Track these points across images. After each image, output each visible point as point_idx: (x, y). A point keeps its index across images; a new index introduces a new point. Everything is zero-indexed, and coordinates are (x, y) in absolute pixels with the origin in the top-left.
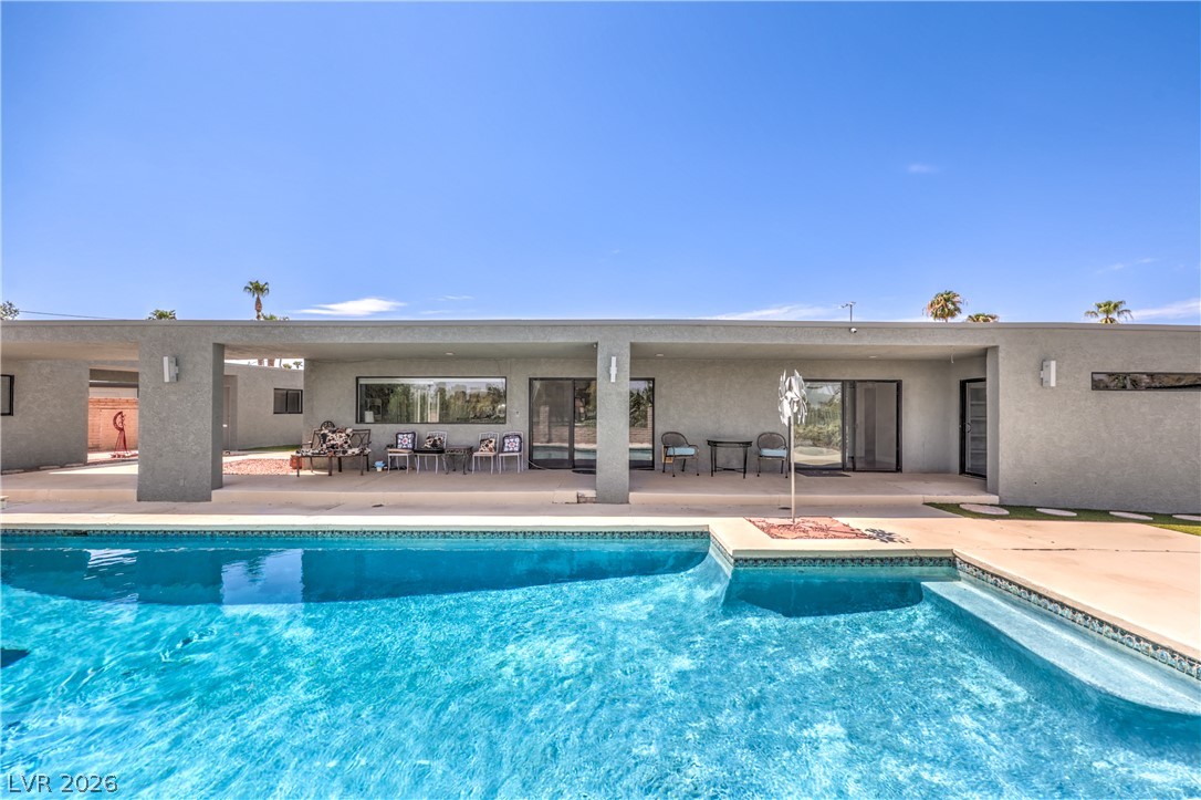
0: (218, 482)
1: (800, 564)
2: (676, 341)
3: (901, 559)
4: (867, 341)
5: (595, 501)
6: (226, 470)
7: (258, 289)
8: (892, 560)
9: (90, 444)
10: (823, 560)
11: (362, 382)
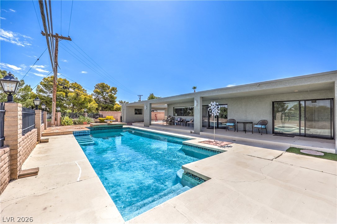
0: (150, 124)
1: (194, 147)
2: (209, 95)
3: (216, 151)
4: (265, 88)
5: (194, 133)
6: (152, 123)
7: (195, 88)
8: (213, 151)
9: (152, 119)
10: (199, 147)
11: (175, 108)
